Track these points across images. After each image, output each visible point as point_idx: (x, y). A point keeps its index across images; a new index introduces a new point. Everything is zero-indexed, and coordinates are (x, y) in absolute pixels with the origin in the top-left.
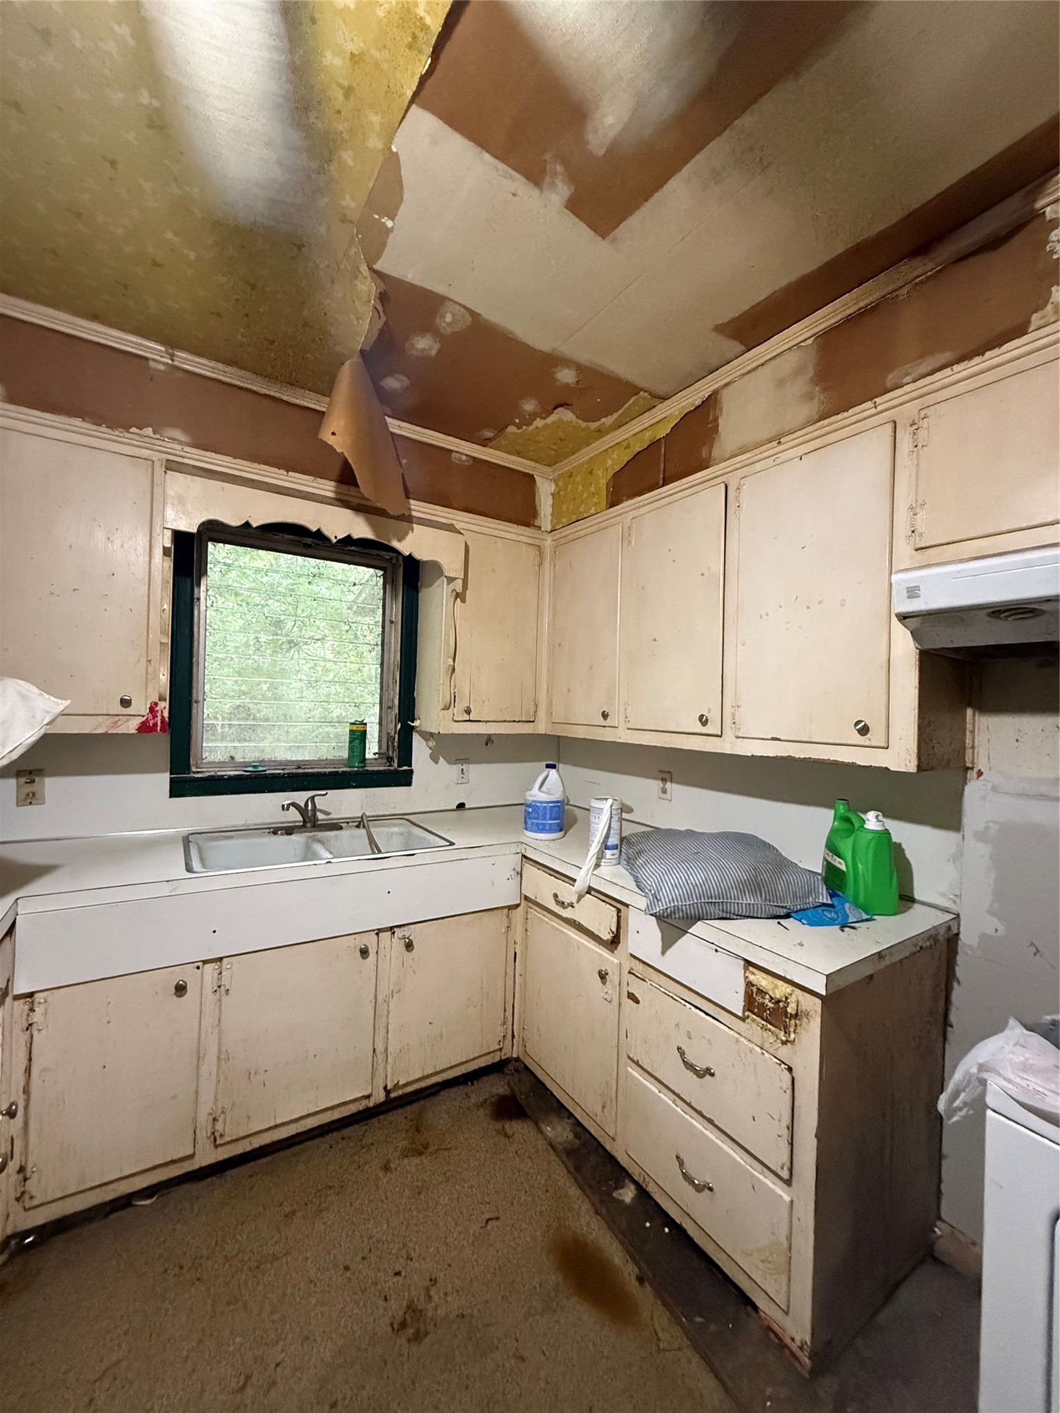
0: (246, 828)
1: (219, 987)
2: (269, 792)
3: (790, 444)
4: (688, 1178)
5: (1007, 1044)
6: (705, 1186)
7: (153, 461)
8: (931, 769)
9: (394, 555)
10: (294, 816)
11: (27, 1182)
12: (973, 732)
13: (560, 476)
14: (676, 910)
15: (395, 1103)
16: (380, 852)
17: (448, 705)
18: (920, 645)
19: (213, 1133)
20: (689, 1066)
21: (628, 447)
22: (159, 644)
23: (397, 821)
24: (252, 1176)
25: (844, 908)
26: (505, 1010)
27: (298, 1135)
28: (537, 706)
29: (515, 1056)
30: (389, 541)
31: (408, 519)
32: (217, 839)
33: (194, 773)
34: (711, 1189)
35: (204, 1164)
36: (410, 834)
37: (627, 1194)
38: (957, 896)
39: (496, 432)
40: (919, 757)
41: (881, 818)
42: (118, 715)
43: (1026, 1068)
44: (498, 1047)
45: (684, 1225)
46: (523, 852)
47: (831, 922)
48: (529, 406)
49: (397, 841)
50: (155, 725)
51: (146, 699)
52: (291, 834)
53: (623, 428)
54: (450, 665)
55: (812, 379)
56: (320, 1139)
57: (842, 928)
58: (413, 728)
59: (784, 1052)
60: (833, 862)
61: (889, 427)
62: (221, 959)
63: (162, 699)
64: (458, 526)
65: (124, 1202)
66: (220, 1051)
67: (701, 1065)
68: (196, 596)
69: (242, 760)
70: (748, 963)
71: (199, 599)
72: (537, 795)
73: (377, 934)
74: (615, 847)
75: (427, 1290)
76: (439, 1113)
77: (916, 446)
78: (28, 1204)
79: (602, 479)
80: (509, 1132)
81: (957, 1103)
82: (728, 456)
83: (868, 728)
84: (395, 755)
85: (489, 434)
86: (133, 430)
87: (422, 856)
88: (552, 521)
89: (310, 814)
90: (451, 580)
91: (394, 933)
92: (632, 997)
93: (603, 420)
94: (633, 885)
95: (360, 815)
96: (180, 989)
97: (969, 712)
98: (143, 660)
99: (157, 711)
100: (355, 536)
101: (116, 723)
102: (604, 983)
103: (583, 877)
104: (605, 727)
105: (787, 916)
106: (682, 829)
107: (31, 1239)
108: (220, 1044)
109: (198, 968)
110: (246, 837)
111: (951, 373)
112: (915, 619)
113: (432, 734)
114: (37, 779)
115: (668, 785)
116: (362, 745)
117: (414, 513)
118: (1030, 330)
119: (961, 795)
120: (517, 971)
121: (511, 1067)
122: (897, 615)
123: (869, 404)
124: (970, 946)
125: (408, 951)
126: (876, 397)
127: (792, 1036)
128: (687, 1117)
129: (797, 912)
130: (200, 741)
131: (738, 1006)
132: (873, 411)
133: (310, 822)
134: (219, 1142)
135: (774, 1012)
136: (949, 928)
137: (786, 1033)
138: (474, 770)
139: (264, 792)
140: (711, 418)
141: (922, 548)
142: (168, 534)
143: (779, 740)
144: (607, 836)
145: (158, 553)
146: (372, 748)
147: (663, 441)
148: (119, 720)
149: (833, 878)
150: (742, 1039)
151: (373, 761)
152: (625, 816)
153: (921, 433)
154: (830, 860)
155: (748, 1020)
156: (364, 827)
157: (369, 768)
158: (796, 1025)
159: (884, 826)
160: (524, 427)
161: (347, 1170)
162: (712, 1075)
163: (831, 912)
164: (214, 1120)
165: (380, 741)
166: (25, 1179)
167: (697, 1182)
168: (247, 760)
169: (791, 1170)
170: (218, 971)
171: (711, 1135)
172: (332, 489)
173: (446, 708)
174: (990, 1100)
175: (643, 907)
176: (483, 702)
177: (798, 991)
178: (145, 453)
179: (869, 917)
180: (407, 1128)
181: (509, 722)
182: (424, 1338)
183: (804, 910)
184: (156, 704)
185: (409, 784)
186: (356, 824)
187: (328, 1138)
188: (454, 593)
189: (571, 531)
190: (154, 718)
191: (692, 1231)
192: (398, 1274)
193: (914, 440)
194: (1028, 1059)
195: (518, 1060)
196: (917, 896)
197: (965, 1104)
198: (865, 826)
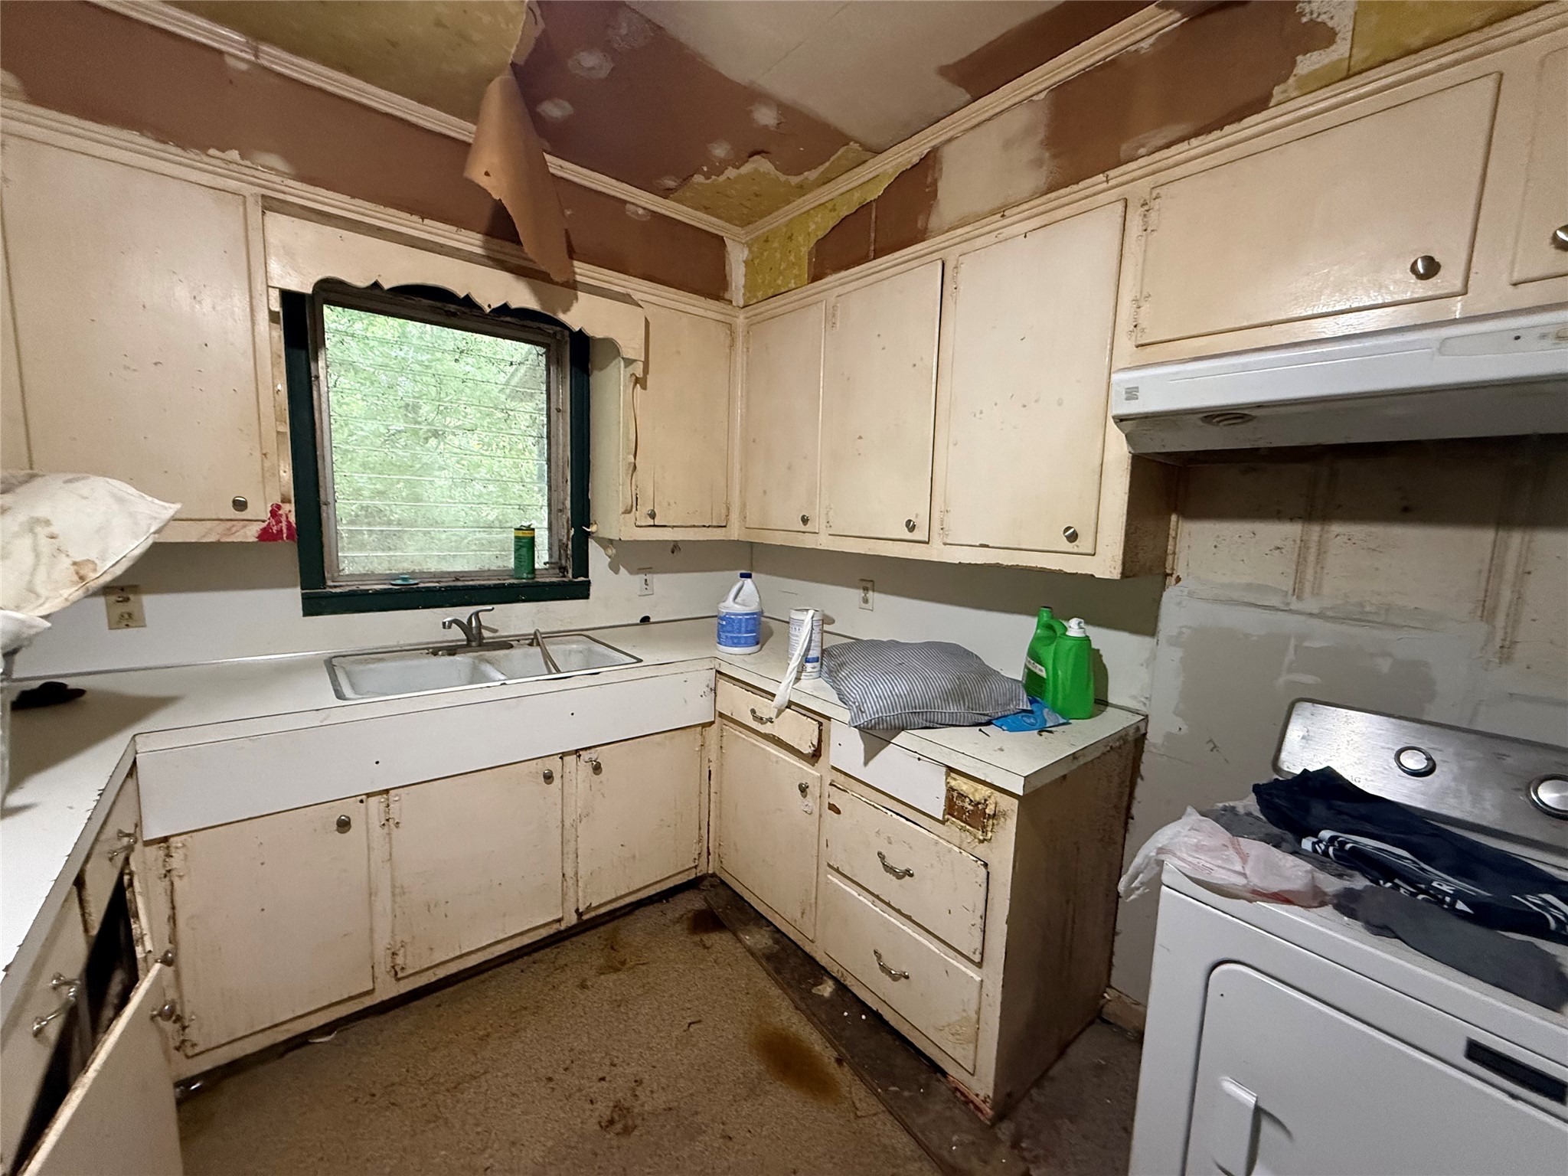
0: (399, 649)
1: (388, 820)
2: (423, 608)
3: (1015, 218)
4: (884, 969)
5: (1183, 829)
6: (900, 975)
7: (244, 197)
8: (1134, 576)
9: (558, 328)
10: (457, 634)
11: (187, 1030)
12: (1175, 538)
13: (757, 239)
14: (880, 720)
15: (587, 925)
16: (558, 671)
17: (629, 508)
18: (1133, 449)
19: (393, 967)
20: (889, 869)
21: (834, 209)
22: (275, 434)
23: (575, 638)
24: (439, 1006)
25: (1042, 713)
26: (700, 828)
27: (485, 962)
28: (728, 509)
29: (710, 872)
30: (555, 314)
31: (573, 286)
32: (367, 662)
33: (331, 587)
34: (907, 977)
35: (386, 997)
36: (590, 650)
37: (827, 989)
38: (1147, 698)
39: (679, 181)
40: (1124, 564)
41: (1082, 625)
42: (231, 520)
43: (1198, 848)
44: (693, 865)
45: (880, 1011)
46: (717, 667)
47: (1029, 728)
48: (720, 151)
49: (576, 660)
50: (280, 531)
51: (266, 503)
52: (454, 654)
53: (831, 184)
54: (630, 464)
55: (1042, 142)
56: (510, 964)
57: (1040, 732)
58: (589, 534)
59: (981, 850)
60: (1033, 669)
61: (1120, 206)
62: (387, 791)
63: (285, 500)
64: (636, 296)
65: (301, 1041)
66: (393, 887)
67: (901, 867)
68: (313, 373)
69: (388, 572)
70: (950, 769)
71: (317, 377)
72: (731, 606)
73: (561, 758)
74: (816, 660)
75: (633, 1090)
76: (635, 931)
77: (1146, 230)
78: (190, 1052)
79: (804, 247)
80: (708, 943)
81: (1136, 884)
82: (946, 228)
83: (1077, 535)
84: (569, 565)
85: (670, 183)
86: (212, 151)
87: (608, 675)
88: (744, 294)
89: (474, 631)
90: (629, 362)
91: (579, 756)
92: (833, 807)
93: (806, 173)
94: (835, 698)
95: (533, 632)
96: (344, 825)
97: (1174, 518)
98: (257, 454)
99: (281, 515)
100: (514, 305)
101: (229, 529)
102: (805, 797)
103: (784, 691)
104: (804, 532)
105: (989, 723)
106: (885, 640)
107: (198, 1085)
108: (393, 879)
109: (362, 801)
110: (402, 658)
111: (1187, 147)
112: (1131, 422)
113: (611, 541)
114: (132, 597)
115: (870, 594)
116: (531, 553)
117: (578, 278)
118: (1271, 105)
119: (1158, 602)
120: (712, 791)
121: (706, 883)
122: (1114, 417)
123: (1101, 177)
124: (1154, 745)
125: (595, 774)
126: (1109, 170)
127: (990, 834)
128: (886, 915)
129: (997, 719)
130: (335, 551)
131: (938, 810)
132: (1105, 185)
133: (475, 640)
134: (400, 975)
135: (972, 814)
136: (1138, 729)
137: (983, 832)
138: (659, 581)
139: (418, 608)
140: (929, 180)
141: (1142, 345)
142: (275, 295)
143: (987, 546)
144: (808, 649)
145: (263, 317)
146: (542, 557)
147: (874, 204)
148: (233, 526)
149: (1034, 684)
150: (941, 841)
151: (546, 572)
152: (827, 628)
153: (1153, 215)
154: (1030, 667)
155: (948, 823)
156: (538, 644)
157: (540, 580)
158: (993, 824)
159: (1084, 632)
160: (713, 177)
161: (542, 991)
162: (911, 875)
163: (1029, 717)
164: (394, 954)
165: (550, 549)
166: (184, 1028)
167: (893, 972)
168: (393, 571)
169: (982, 954)
170: (384, 805)
171: (908, 929)
172: (478, 243)
173: (628, 511)
174: (1165, 878)
175: (847, 719)
176: (669, 504)
177: (997, 794)
178: (232, 184)
179: (1065, 721)
180: (602, 947)
181: (699, 527)
182: (632, 1131)
183: (1005, 716)
184: (279, 507)
185: (587, 597)
186: (527, 642)
187: (519, 962)
188: (634, 378)
189: (768, 307)
190: (277, 524)
191: (888, 1015)
192: (603, 1079)
193: (1145, 223)
194: (1199, 841)
195: (714, 875)
196: (1111, 700)
197: (1142, 884)
198: (1067, 633)
